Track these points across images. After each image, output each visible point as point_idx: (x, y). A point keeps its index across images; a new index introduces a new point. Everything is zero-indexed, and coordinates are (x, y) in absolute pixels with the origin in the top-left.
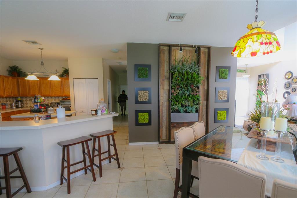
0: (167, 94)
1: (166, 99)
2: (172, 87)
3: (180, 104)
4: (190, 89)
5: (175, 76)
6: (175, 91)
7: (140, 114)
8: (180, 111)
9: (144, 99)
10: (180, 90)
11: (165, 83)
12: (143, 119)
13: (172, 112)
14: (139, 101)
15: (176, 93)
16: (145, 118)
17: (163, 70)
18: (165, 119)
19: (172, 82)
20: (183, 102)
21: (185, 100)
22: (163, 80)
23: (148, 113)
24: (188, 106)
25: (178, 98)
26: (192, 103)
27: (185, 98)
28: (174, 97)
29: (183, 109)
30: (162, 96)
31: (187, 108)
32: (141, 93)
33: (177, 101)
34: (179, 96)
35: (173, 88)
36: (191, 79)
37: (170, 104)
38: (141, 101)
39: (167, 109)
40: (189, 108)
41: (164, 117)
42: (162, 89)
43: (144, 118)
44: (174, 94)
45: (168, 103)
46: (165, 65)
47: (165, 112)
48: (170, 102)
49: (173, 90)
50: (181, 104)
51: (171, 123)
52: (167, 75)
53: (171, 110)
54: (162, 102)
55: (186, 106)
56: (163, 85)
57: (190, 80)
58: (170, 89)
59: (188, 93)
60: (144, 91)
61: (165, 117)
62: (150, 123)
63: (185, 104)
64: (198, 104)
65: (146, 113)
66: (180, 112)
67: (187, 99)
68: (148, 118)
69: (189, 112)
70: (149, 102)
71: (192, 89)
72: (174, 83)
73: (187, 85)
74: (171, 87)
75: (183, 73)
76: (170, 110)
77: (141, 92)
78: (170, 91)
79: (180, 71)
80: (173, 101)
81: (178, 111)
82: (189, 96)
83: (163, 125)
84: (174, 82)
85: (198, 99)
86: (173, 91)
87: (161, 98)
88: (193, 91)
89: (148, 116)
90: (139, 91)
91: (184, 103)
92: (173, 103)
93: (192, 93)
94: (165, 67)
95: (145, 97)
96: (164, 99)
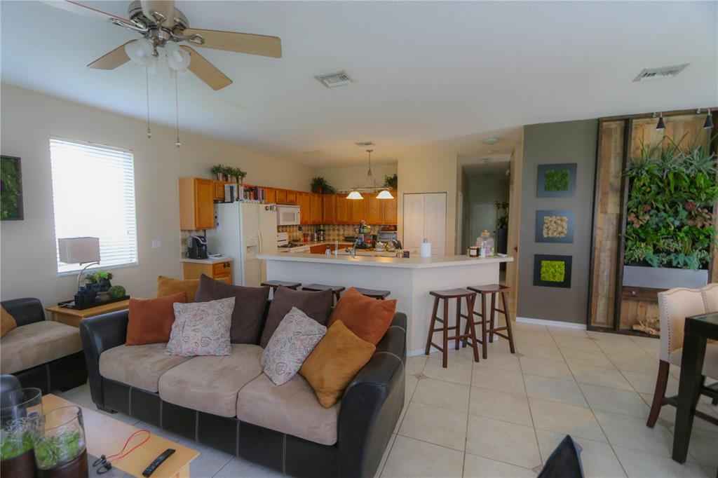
0: (613, 224)
1: (610, 235)
2: (628, 209)
3: (652, 246)
4: (683, 214)
5: (637, 184)
6: (637, 217)
7: (544, 263)
8: (650, 262)
9: (555, 234)
10: (651, 216)
11: (610, 199)
12: (550, 273)
13: (625, 264)
14: (545, 236)
15: (641, 223)
16: (556, 271)
17: (607, 172)
18: (605, 279)
19: (630, 197)
20: (662, 241)
21: (667, 238)
22: (605, 194)
23: (563, 263)
24: (676, 251)
25: (647, 233)
26: (689, 247)
27: (668, 234)
28: (635, 231)
29: (658, 260)
30: (600, 228)
31: (672, 257)
32: (551, 221)
33: (643, 240)
34: (650, 229)
35: (632, 212)
36: (687, 190)
37: (623, 245)
38: (548, 237)
39: (611, 256)
40: (676, 258)
41: (603, 272)
42: (602, 213)
43: (554, 271)
44: (633, 223)
45: (615, 243)
46: (612, 161)
47: (606, 262)
48: (623, 240)
49: (633, 215)
50: (655, 246)
51: (623, 287)
52: (616, 182)
53: (625, 258)
54: (601, 242)
55: (668, 253)
56: (604, 204)
57: (685, 192)
58: (625, 213)
59: (677, 223)
60: (558, 218)
61: (606, 273)
62: (566, 283)
63: (667, 248)
64: (708, 249)
65: (559, 263)
66: (650, 265)
67: (674, 237)
68: (563, 272)
69: (676, 267)
70: (568, 240)
71: (690, 213)
72: (636, 200)
73: (673, 204)
74: (625, 208)
75: (663, 177)
76: (622, 259)
77: (550, 219)
78: (624, 217)
79: (656, 173)
80: (632, 238)
81: (645, 263)
82: (679, 228)
83: (600, 291)
84: (637, 198)
85: (708, 237)
86: (632, 217)
87: (598, 232)
88: (690, 217)
89: (563, 267)
90: (545, 217)
91: (662, 244)
92: (630, 243)
93: (690, 223)
94: (612, 166)
95: (560, 229)
96: (605, 235)
